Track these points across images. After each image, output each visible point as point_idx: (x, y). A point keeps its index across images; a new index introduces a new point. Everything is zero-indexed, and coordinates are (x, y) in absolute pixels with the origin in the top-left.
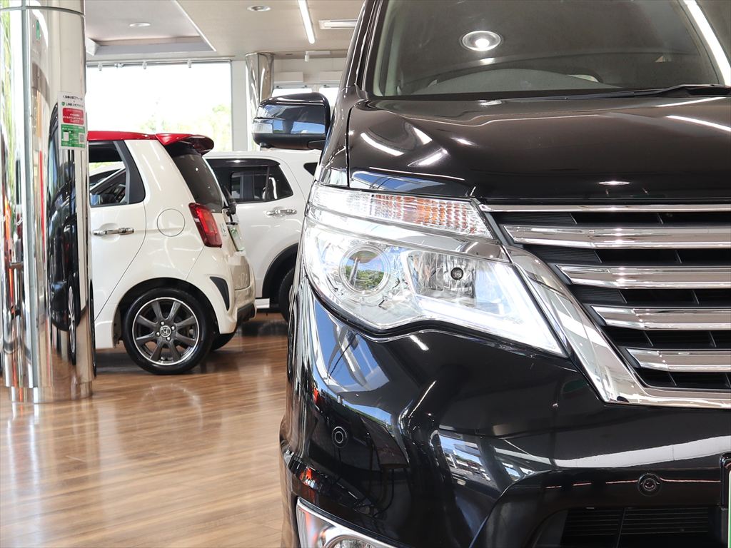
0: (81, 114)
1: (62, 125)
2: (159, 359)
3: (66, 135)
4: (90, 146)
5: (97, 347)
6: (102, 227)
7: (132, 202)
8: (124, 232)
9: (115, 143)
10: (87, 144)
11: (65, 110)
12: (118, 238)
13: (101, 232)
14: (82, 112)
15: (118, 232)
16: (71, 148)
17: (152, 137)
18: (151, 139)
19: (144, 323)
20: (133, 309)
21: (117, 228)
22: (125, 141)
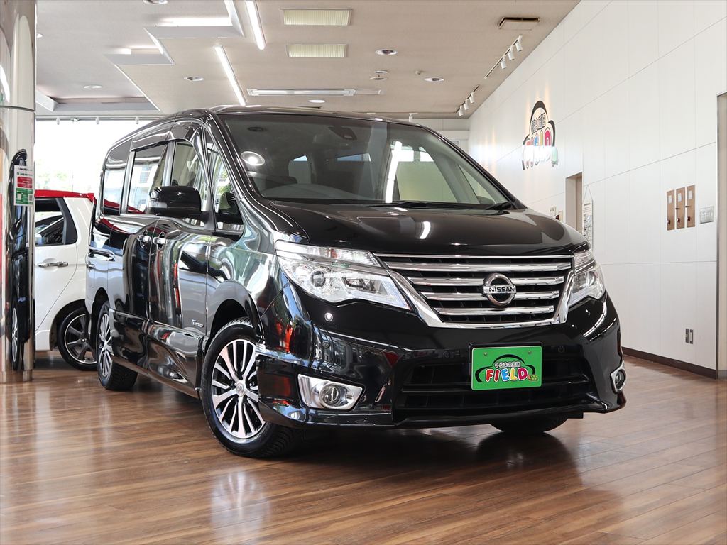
0: (31, 181)
1: (17, 189)
2: (83, 359)
3: (19, 195)
4: (36, 201)
5: (37, 348)
6: (45, 261)
7: (68, 243)
8: (61, 265)
9: (57, 199)
10: (34, 200)
11: (19, 178)
12: (56, 269)
13: (44, 264)
14: (31, 179)
15: (56, 265)
16: (24, 205)
17: (85, 196)
18: (84, 197)
19: (74, 333)
20: (67, 320)
21: (55, 262)
22: (65, 198)
